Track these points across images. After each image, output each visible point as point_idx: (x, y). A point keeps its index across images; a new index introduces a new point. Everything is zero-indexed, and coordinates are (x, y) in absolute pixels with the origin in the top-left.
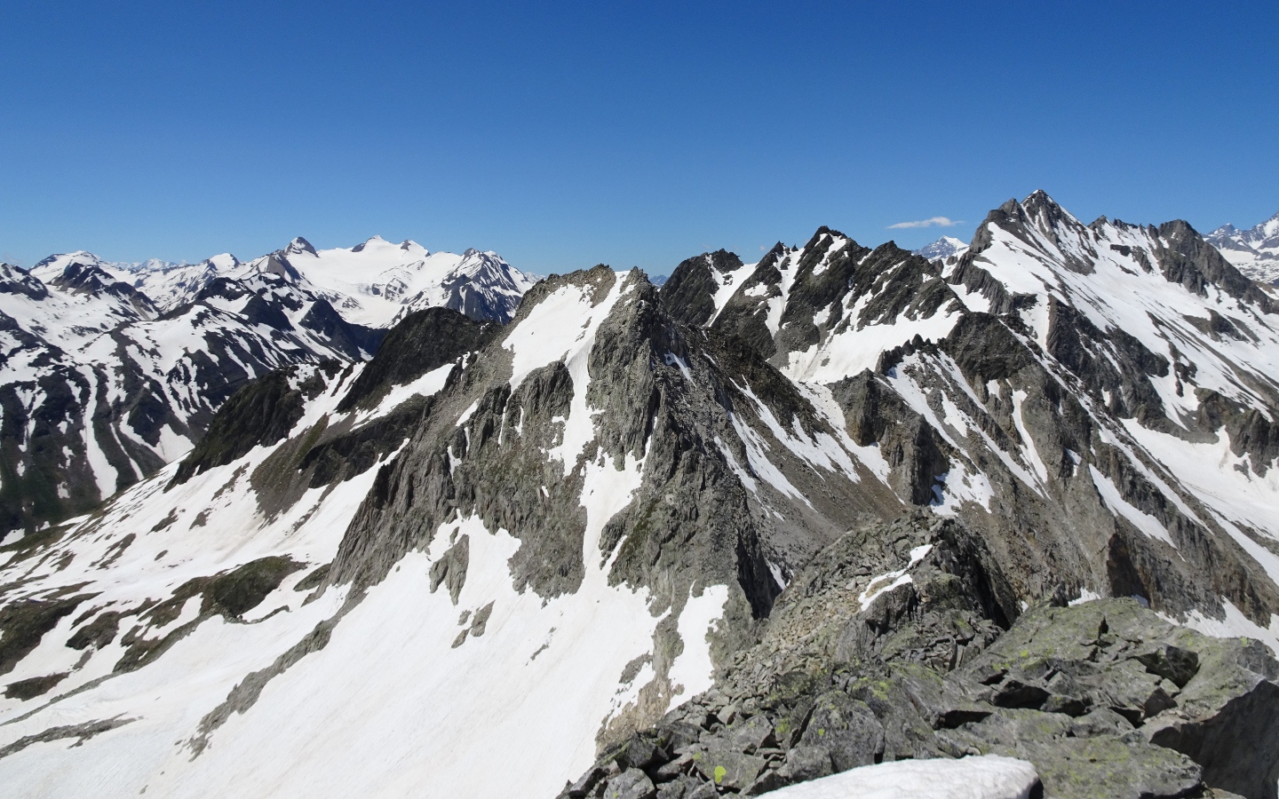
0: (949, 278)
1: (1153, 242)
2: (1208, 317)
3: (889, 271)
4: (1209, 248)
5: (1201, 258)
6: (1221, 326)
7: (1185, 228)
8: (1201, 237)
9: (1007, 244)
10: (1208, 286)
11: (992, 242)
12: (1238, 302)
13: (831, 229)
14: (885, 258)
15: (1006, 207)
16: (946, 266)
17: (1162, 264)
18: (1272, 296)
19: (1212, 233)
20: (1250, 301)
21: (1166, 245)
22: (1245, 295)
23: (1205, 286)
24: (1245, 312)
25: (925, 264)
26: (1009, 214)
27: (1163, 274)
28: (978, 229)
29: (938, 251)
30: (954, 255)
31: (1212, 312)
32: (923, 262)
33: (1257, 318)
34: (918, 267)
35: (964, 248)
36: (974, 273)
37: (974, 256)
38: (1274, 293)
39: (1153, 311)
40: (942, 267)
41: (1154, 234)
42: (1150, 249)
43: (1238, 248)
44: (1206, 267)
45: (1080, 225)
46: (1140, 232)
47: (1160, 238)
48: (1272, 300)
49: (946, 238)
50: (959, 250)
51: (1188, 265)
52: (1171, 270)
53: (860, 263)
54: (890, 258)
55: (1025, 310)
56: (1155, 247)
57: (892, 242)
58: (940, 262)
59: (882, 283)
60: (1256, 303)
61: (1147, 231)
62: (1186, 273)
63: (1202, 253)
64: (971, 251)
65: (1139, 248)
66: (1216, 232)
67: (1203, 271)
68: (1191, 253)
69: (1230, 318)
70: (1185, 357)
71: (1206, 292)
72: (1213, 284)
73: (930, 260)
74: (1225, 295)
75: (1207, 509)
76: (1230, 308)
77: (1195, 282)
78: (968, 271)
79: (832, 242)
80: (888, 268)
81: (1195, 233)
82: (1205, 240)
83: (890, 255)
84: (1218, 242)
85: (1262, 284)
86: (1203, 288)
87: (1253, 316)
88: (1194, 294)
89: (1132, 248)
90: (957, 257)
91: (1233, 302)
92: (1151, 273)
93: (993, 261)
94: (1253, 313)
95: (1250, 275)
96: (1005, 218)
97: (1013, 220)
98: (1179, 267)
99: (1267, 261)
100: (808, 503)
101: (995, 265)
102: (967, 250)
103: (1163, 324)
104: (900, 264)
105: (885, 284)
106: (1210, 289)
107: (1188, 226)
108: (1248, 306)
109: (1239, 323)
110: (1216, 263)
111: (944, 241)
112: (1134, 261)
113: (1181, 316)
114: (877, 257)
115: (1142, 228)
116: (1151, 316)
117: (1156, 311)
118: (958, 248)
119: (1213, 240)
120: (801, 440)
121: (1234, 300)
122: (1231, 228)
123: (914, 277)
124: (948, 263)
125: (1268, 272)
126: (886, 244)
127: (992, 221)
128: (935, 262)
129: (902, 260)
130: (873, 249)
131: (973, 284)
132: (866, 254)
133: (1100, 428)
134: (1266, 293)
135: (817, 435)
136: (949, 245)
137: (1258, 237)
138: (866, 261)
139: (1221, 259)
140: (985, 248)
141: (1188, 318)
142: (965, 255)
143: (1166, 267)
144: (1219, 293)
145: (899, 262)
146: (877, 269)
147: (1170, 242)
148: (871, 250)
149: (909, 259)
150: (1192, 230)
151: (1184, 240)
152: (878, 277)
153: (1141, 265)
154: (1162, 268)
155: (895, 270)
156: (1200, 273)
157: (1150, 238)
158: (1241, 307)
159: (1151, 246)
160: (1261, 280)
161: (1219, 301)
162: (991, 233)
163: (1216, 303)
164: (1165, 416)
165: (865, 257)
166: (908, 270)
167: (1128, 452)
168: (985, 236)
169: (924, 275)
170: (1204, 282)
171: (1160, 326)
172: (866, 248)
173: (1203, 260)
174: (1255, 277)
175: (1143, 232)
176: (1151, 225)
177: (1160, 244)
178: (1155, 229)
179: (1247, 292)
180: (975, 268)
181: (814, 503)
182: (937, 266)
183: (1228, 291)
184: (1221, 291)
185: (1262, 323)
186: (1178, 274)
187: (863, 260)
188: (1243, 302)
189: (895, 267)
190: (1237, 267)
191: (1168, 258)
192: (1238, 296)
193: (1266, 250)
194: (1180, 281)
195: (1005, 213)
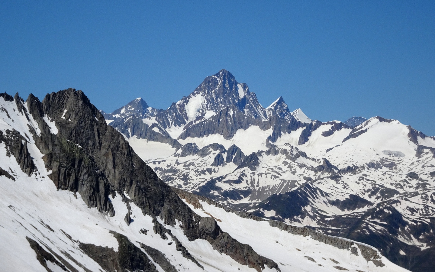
1: (35, 125)
2: (114, 245)
4: (114, 135)
5: (103, 151)
6: (132, 260)
7: (80, 103)
8: (102, 118)
10: (114, 196)
12: (155, 221)
17: (50, 159)
18: (198, 212)
19: (118, 111)
20: (170, 221)
21: (55, 130)
22: (164, 210)
23: (110, 197)
24: (164, 237)
27: (51, 176)
31: (121, 238)
33: (180, 247)
38: (201, 207)
39: (38, 238)
41: (36, 111)
42: (30, 136)
43: (153, 137)
44: (110, 166)
46: (16, 107)
47: (46, 118)
48: (199, 218)
51: (86, 162)
52: (63, 170)
56: (39, 132)
60: (178, 223)
61: (26, 105)
62: (84, 176)
63: (104, 143)
65: (16, 133)
66: (123, 111)
67: (106, 173)
68: (90, 142)
69: (144, 246)
71: (111, 206)
72: (121, 192)
74: (136, 210)
76: (144, 232)
77: (95, 189)
81: (94, 110)
82: (108, 122)
84: (126, 127)
85: (185, 193)
86: (107, 200)
87: (174, 243)
88: (95, 210)
89: (5, 134)
91: (147, 221)
92: (33, 175)
94: (175, 238)
95: (169, 179)
98: (73, 165)
99: (191, 158)
103: (53, 260)
106: (117, 201)
107: (85, 99)
108: (168, 227)
109: (156, 254)
110: (124, 158)
112: (8, 155)
113: (77, 245)
115: (19, 101)
116: (35, 245)
117: (41, 238)
119: (119, 123)
121: (149, 219)
122: (143, 105)
125: (192, 174)
134: (191, 206)
137: (180, 120)
139: (130, 152)
141: (87, 249)
143: (55, 165)
144: (129, 208)
147: (60, 125)
150: (90, 105)
151: (80, 122)
153: (19, 162)
154: (48, 167)
156: (103, 175)
157: (31, 117)
158: (159, 229)
159: (32, 130)
160: (184, 187)
161: (129, 220)
163: (124, 223)
170: (108, 191)
171: (48, 263)
173: (106, 155)
174: (176, 183)
175: (21, 108)
176: (32, 96)
177: (45, 127)
178: (39, 103)
179: (166, 205)
183: (141, 205)
184: (132, 205)
185: (187, 255)
186: (72, 178)
188: (162, 222)
190: (152, 166)
191: (57, 150)
192: (154, 213)
193: (190, 140)
194: (74, 188)
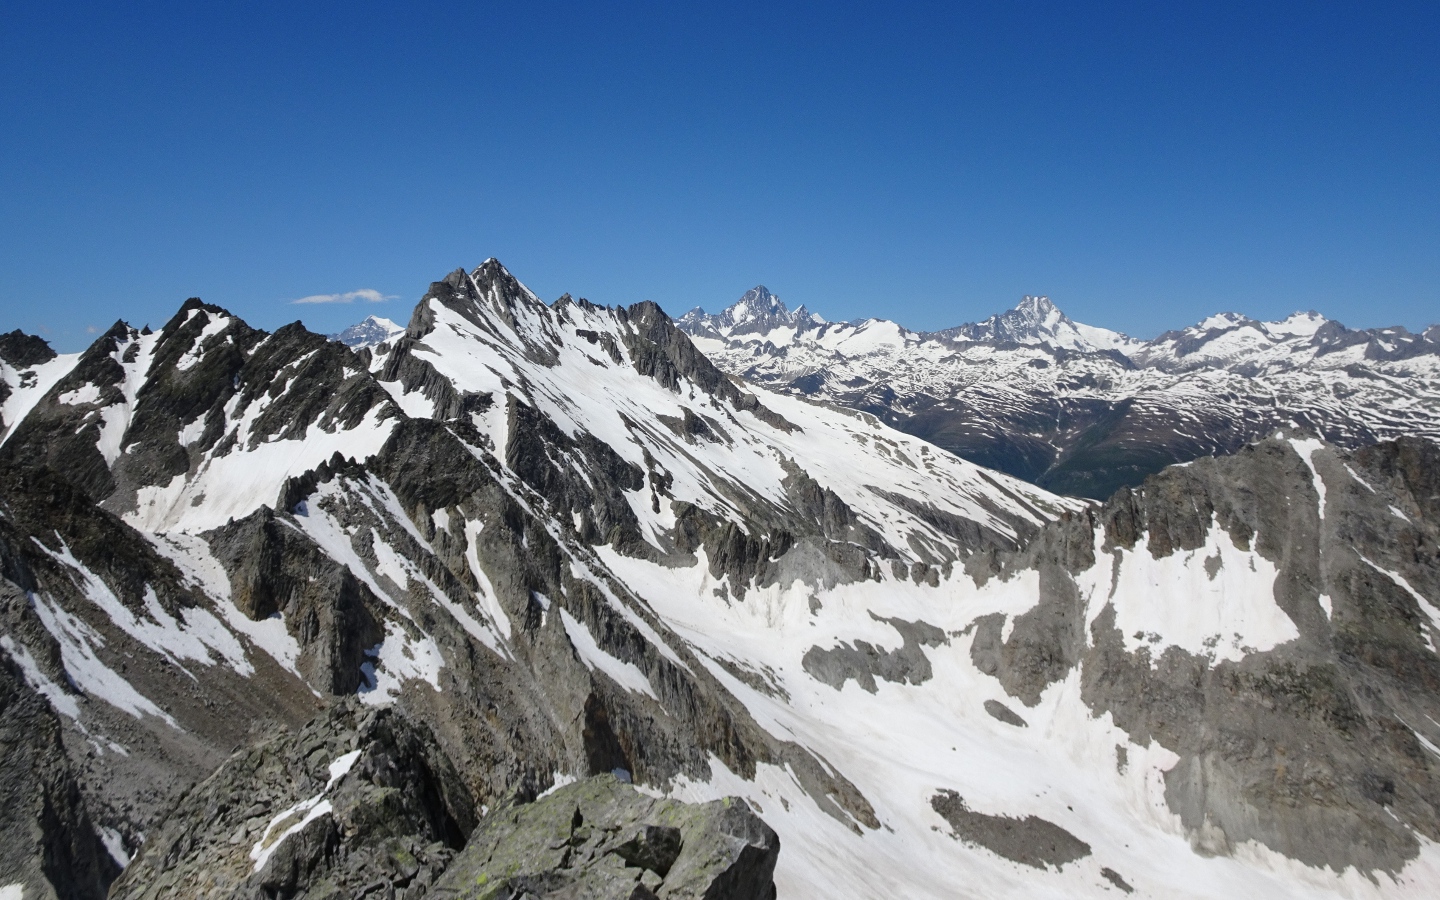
0: (379, 372)
1: (622, 328)
2: (682, 415)
3: (296, 364)
4: (680, 334)
5: (672, 346)
6: (695, 426)
7: (655, 311)
8: (671, 322)
9: (453, 328)
10: (680, 379)
11: (435, 324)
12: (711, 397)
13: (205, 302)
14: (289, 346)
15: (452, 279)
16: (375, 357)
17: (633, 353)
18: (742, 390)
19: (683, 317)
20: (722, 397)
21: (636, 331)
22: (717, 389)
23: (678, 380)
24: (718, 409)
25: (346, 354)
26: (456, 287)
27: (634, 365)
28: (417, 307)
29: (364, 336)
30: (386, 341)
31: (686, 410)
32: (343, 352)
33: (730, 416)
34: (336, 358)
35: (400, 332)
36: (412, 365)
37: (412, 344)
38: (745, 386)
39: (625, 411)
40: (370, 358)
41: (623, 317)
42: (619, 336)
43: (709, 335)
44: (677, 357)
45: (541, 305)
46: (607, 315)
47: (630, 322)
48: (743, 395)
49: (374, 318)
50: (393, 334)
51: (660, 354)
52: (643, 360)
53: (251, 352)
54: (297, 345)
55: (478, 414)
56: (625, 333)
57: (299, 322)
58: (367, 351)
59: (284, 381)
60: (728, 399)
61: (615, 313)
62: (658, 365)
63: (673, 341)
64: (407, 336)
65: (608, 334)
66: (686, 317)
67: (675, 362)
68: (663, 340)
69: (703, 416)
70: (660, 465)
71: (679, 387)
72: (685, 377)
73: (353, 349)
74: (697, 390)
75: (688, 647)
76: (703, 405)
77: (667, 375)
78: (404, 363)
79: (209, 322)
80: (294, 360)
81: (665, 316)
82: (676, 325)
83: (296, 341)
84: (689, 328)
85: (733, 377)
86: (676, 382)
87: (726, 414)
88: (667, 389)
89: (600, 334)
90: (389, 344)
91: (705, 397)
92: (621, 364)
93: (436, 350)
94: (726, 410)
95: (721, 366)
96: (450, 293)
97: (460, 296)
98: (650, 357)
99: (737, 351)
100: (169, 720)
101: (439, 355)
102: (403, 334)
103: (636, 427)
104: (311, 354)
105: (289, 383)
106: (683, 383)
107: (658, 308)
108: (720, 402)
109: (712, 422)
110: (687, 351)
111: (372, 322)
112: (603, 350)
113: (654, 416)
114: (277, 343)
115: (610, 310)
116: (623, 416)
117: (628, 411)
118: (390, 332)
119: (684, 325)
120: (158, 624)
121: (707, 395)
122: (701, 312)
123: (331, 372)
124: (378, 352)
125: (738, 362)
126: (290, 326)
127: (435, 296)
128: (360, 352)
129: (313, 349)
130: (272, 332)
131: (411, 381)
132: (261, 340)
133: (571, 560)
134: (738, 386)
135: (186, 612)
136: (379, 327)
137: (728, 323)
138: (261, 349)
139: (692, 346)
140: (426, 333)
141: (662, 418)
142: (400, 342)
143: (637, 357)
144: (692, 388)
145: (309, 351)
146: (278, 360)
147: (640, 327)
148: (267, 334)
149: (324, 347)
150: (663, 313)
151: (655, 325)
152: (279, 372)
153: (611, 355)
154: (632, 359)
155: (303, 362)
156: (672, 363)
157: (619, 322)
158: (714, 403)
159: (620, 332)
160: (732, 372)
161: (692, 397)
162: (433, 312)
163: (689, 399)
164: (642, 538)
165: (259, 344)
166: (322, 362)
167: (604, 587)
168: (425, 316)
169: (345, 369)
170: (676, 375)
171: (633, 428)
172: (261, 330)
173: (674, 349)
174: (727, 369)
175: (611, 315)
176: (619, 307)
177: (629, 329)
178: (624, 312)
179: (720, 386)
180: (414, 358)
181: (179, 719)
182: (363, 356)
183: (701, 385)
184: (694, 385)
185: (735, 422)
186: (650, 366)
187: (256, 347)
188: (716, 398)
189: (304, 357)
190: (709, 357)
191: (638, 346)
192: (711, 392)
193: (736, 337)
194: (652, 374)
195: (450, 287)
